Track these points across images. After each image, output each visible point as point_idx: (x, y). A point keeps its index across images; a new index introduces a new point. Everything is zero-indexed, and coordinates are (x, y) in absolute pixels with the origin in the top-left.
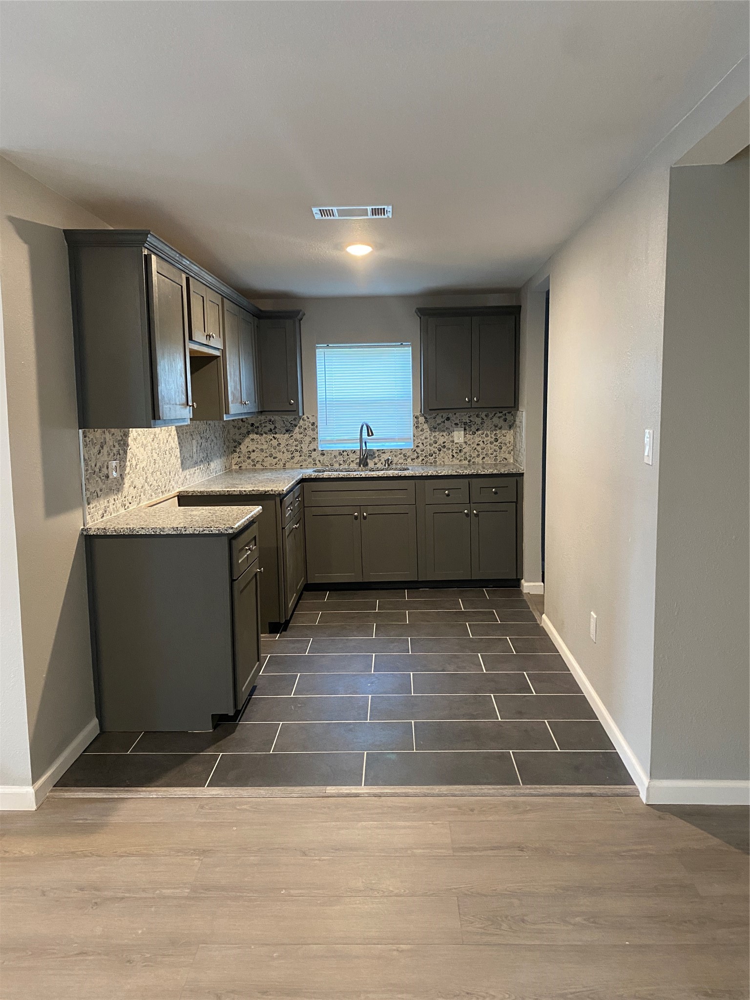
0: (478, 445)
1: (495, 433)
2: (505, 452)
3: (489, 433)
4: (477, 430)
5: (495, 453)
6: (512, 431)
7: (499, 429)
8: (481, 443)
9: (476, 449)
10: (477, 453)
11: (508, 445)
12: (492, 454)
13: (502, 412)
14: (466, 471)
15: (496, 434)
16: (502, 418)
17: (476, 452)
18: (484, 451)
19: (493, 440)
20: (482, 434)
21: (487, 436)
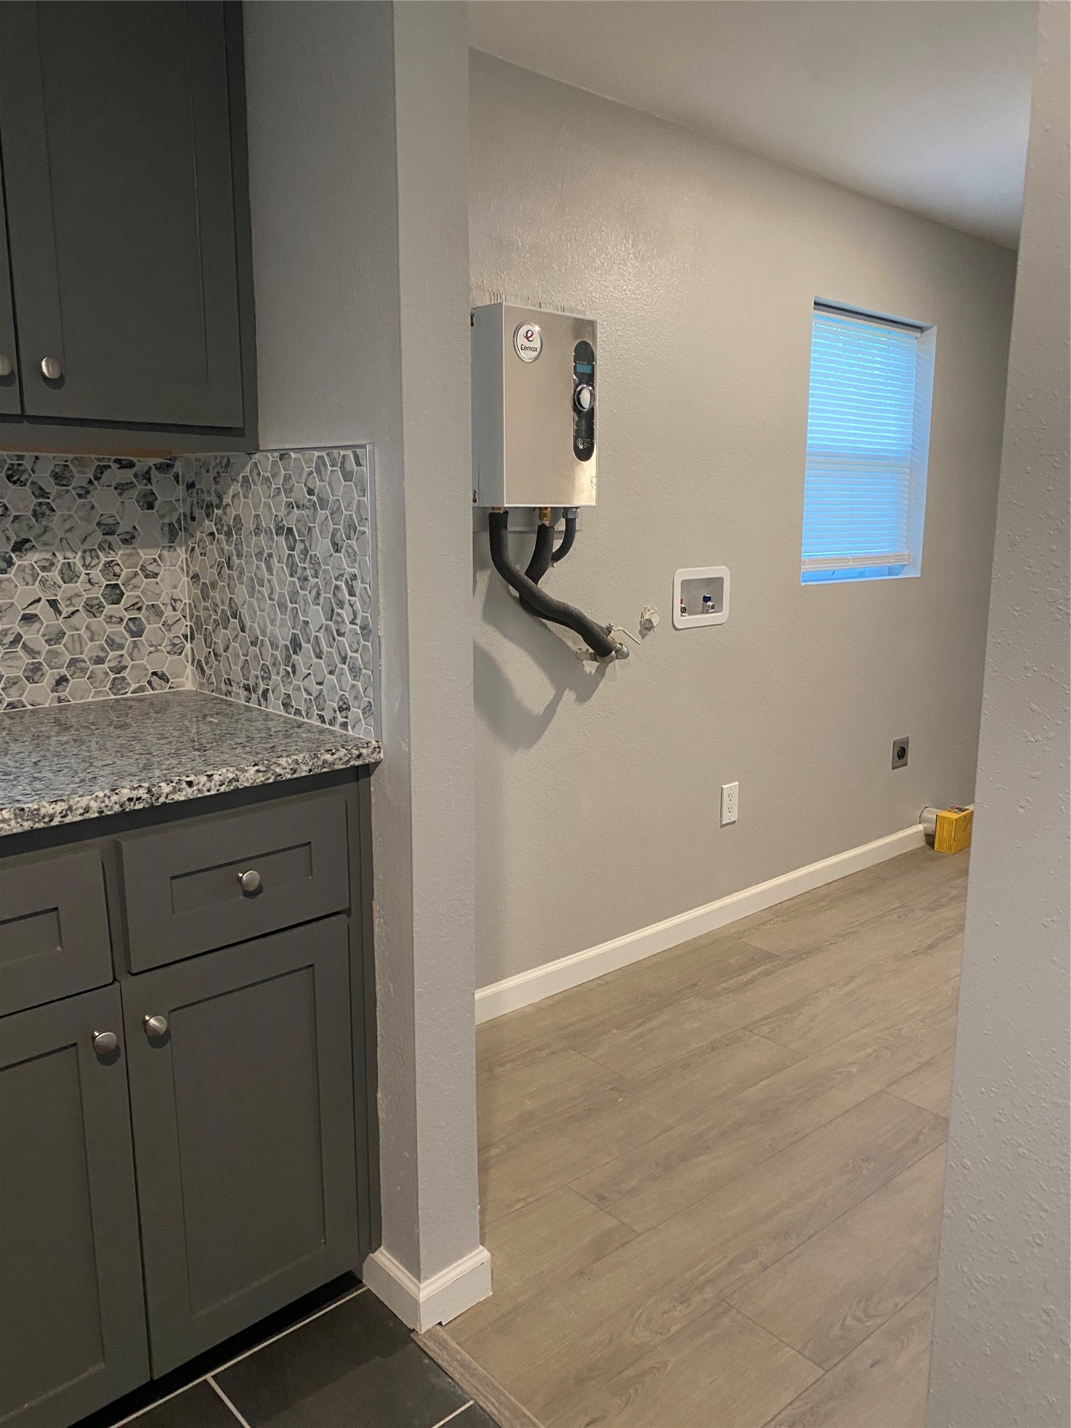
0: (28, 619)
1: (104, 559)
2: (156, 647)
3: (77, 561)
4: (20, 547)
5: (112, 654)
6: (182, 553)
7: (125, 541)
8: (41, 609)
9: (18, 638)
10: (26, 659)
11: (168, 612)
12: (99, 661)
13: (131, 465)
14: (84, 802)
15: (109, 564)
16: (135, 493)
17: (21, 653)
18: (60, 647)
19: (97, 593)
20: (44, 568)
21: (69, 574)
